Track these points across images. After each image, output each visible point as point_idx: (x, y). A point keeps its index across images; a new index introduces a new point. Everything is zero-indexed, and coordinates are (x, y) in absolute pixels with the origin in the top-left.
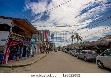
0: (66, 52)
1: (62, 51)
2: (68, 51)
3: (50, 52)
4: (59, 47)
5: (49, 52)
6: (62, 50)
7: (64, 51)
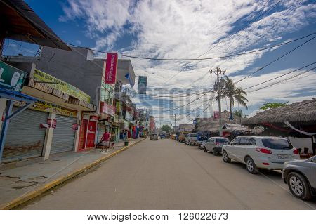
0: (191, 144)
1: (177, 139)
2: (199, 142)
3: (130, 144)
4: (166, 128)
5: (126, 144)
6: (174, 135)
7: (183, 141)
